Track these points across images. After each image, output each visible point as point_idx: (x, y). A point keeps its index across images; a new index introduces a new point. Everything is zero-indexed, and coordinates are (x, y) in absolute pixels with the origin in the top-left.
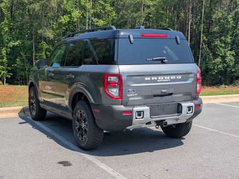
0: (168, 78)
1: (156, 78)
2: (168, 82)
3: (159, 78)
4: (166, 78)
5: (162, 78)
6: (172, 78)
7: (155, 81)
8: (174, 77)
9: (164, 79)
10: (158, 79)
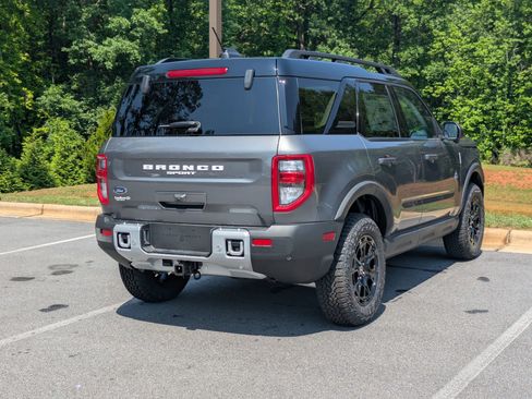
0: (191, 168)
1: (164, 167)
2: (191, 176)
3: (171, 167)
4: (185, 167)
5: (177, 167)
6: (199, 168)
7: (162, 173)
8: (206, 168)
9: (181, 170)
10: (168, 169)
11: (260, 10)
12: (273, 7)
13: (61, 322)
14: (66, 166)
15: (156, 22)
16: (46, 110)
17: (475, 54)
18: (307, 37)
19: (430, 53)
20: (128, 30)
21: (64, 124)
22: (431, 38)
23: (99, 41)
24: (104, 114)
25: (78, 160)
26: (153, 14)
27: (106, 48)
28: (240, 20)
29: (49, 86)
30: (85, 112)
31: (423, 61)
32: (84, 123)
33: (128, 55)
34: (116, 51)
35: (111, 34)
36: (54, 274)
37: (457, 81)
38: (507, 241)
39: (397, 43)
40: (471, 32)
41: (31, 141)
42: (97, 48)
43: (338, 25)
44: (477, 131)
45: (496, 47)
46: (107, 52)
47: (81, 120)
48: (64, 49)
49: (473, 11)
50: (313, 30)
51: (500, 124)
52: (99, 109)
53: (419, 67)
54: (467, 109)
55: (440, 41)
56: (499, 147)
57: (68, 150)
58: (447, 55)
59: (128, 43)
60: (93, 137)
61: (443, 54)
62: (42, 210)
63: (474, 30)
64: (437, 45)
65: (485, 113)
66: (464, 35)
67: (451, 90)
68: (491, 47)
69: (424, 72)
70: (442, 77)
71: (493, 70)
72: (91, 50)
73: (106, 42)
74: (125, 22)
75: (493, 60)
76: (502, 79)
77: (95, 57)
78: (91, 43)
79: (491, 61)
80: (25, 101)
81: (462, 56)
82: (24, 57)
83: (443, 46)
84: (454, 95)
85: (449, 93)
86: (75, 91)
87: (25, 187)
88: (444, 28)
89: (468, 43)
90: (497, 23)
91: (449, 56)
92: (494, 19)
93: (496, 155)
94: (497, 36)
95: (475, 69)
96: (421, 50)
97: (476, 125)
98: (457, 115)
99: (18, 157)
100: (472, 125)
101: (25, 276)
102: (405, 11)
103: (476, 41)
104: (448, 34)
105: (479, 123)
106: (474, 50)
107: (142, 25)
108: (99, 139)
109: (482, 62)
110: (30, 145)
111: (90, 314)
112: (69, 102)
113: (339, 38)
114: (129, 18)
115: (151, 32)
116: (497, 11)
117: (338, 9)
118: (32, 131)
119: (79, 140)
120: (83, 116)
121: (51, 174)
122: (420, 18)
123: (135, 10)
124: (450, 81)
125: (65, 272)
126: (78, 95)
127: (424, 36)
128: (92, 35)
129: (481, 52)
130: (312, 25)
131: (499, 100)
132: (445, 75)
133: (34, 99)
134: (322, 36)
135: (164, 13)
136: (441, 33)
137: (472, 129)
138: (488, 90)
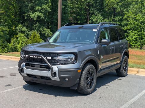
11: (77, 5)
12: (80, 5)
13: (9, 89)
14: (22, 46)
15: (48, 8)
16: (18, 31)
17: (136, 19)
18: (89, 13)
19: (123, 18)
20: (41, 10)
21: (23, 35)
22: (124, 14)
23: (33, 13)
24: (33, 32)
25: (26, 45)
26: (47, 6)
27: (34, 15)
28: (71, 8)
29: (19, 24)
30: (28, 32)
31: (121, 20)
32: (28, 35)
33: (40, 17)
34: (37, 16)
35: (36, 11)
36: (11, 76)
37: (131, 26)
38: (138, 72)
39: (114, 15)
40: (135, 13)
41: (13, 39)
42: (32, 15)
43: (98, 10)
44: (136, 40)
45: (142, 17)
46: (35, 16)
47: (27, 34)
48: (24, 15)
49: (136, 7)
50: (91, 11)
51: (143, 38)
52: (32, 31)
53: (120, 22)
54: (133, 34)
55: (126, 15)
56: (142, 45)
57: (23, 42)
58: (128, 19)
59: (40, 13)
60: (30, 38)
61: (127, 18)
62: (12, 58)
63: (136, 12)
64: (125, 16)
65: (139, 35)
66: (133, 13)
67: (129, 28)
68: (141, 17)
69: (122, 23)
70: (127, 25)
71: (141, 23)
72: (31, 15)
73: (35, 13)
74: (40, 8)
75: (141, 20)
76: (144, 26)
77: (32, 17)
78: (31, 13)
79: (141, 21)
80: (13, 28)
81: (132, 19)
82: (13, 17)
83: (127, 16)
84: (130, 30)
85: (128, 29)
86: (26, 26)
87: (11, 51)
88: (128, 11)
89: (134, 16)
90: (143, 10)
91: (129, 19)
92: (142, 9)
93: (141, 47)
94: (143, 14)
95: (136, 23)
96: (121, 17)
97: (136, 38)
98: (131, 35)
99: (10, 43)
100: (135, 38)
101: (3, 76)
102: (117, 6)
103: (137, 15)
104: (128, 13)
105: (137, 38)
106: (136, 17)
107: (44, 9)
108: (32, 39)
109: (138, 21)
110: (13, 40)
111: (17, 88)
112: (24, 29)
113: (98, 13)
114: (41, 7)
115: (47, 11)
116: (143, 7)
117: (98, 5)
118: (14, 37)
119: (26, 39)
120: (28, 33)
121: (18, 48)
122: (121, 8)
123: (43, 5)
124: (129, 26)
125: (14, 76)
126: (27, 27)
127: (122, 13)
128: (31, 11)
129: (138, 18)
130: (91, 10)
131: (143, 31)
132: (128, 24)
133: (15, 28)
134: (94, 13)
135: (50, 5)
136: (127, 13)
137: (135, 39)
138: (139, 29)
